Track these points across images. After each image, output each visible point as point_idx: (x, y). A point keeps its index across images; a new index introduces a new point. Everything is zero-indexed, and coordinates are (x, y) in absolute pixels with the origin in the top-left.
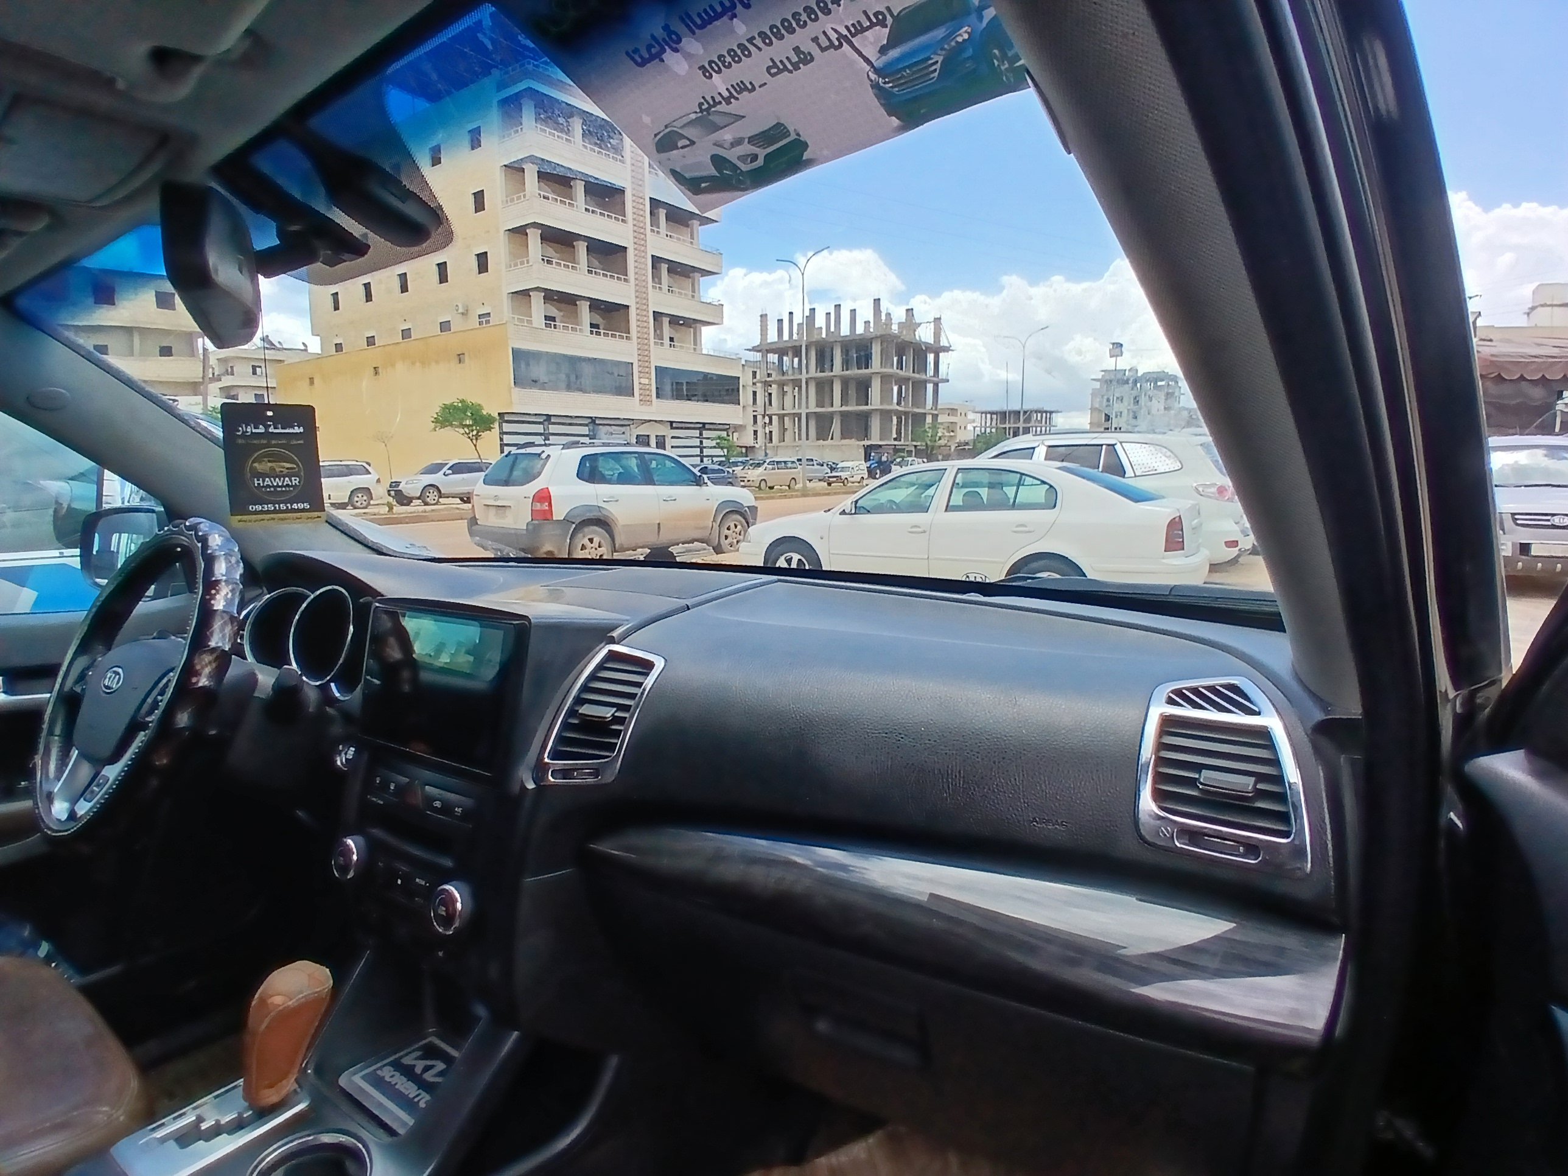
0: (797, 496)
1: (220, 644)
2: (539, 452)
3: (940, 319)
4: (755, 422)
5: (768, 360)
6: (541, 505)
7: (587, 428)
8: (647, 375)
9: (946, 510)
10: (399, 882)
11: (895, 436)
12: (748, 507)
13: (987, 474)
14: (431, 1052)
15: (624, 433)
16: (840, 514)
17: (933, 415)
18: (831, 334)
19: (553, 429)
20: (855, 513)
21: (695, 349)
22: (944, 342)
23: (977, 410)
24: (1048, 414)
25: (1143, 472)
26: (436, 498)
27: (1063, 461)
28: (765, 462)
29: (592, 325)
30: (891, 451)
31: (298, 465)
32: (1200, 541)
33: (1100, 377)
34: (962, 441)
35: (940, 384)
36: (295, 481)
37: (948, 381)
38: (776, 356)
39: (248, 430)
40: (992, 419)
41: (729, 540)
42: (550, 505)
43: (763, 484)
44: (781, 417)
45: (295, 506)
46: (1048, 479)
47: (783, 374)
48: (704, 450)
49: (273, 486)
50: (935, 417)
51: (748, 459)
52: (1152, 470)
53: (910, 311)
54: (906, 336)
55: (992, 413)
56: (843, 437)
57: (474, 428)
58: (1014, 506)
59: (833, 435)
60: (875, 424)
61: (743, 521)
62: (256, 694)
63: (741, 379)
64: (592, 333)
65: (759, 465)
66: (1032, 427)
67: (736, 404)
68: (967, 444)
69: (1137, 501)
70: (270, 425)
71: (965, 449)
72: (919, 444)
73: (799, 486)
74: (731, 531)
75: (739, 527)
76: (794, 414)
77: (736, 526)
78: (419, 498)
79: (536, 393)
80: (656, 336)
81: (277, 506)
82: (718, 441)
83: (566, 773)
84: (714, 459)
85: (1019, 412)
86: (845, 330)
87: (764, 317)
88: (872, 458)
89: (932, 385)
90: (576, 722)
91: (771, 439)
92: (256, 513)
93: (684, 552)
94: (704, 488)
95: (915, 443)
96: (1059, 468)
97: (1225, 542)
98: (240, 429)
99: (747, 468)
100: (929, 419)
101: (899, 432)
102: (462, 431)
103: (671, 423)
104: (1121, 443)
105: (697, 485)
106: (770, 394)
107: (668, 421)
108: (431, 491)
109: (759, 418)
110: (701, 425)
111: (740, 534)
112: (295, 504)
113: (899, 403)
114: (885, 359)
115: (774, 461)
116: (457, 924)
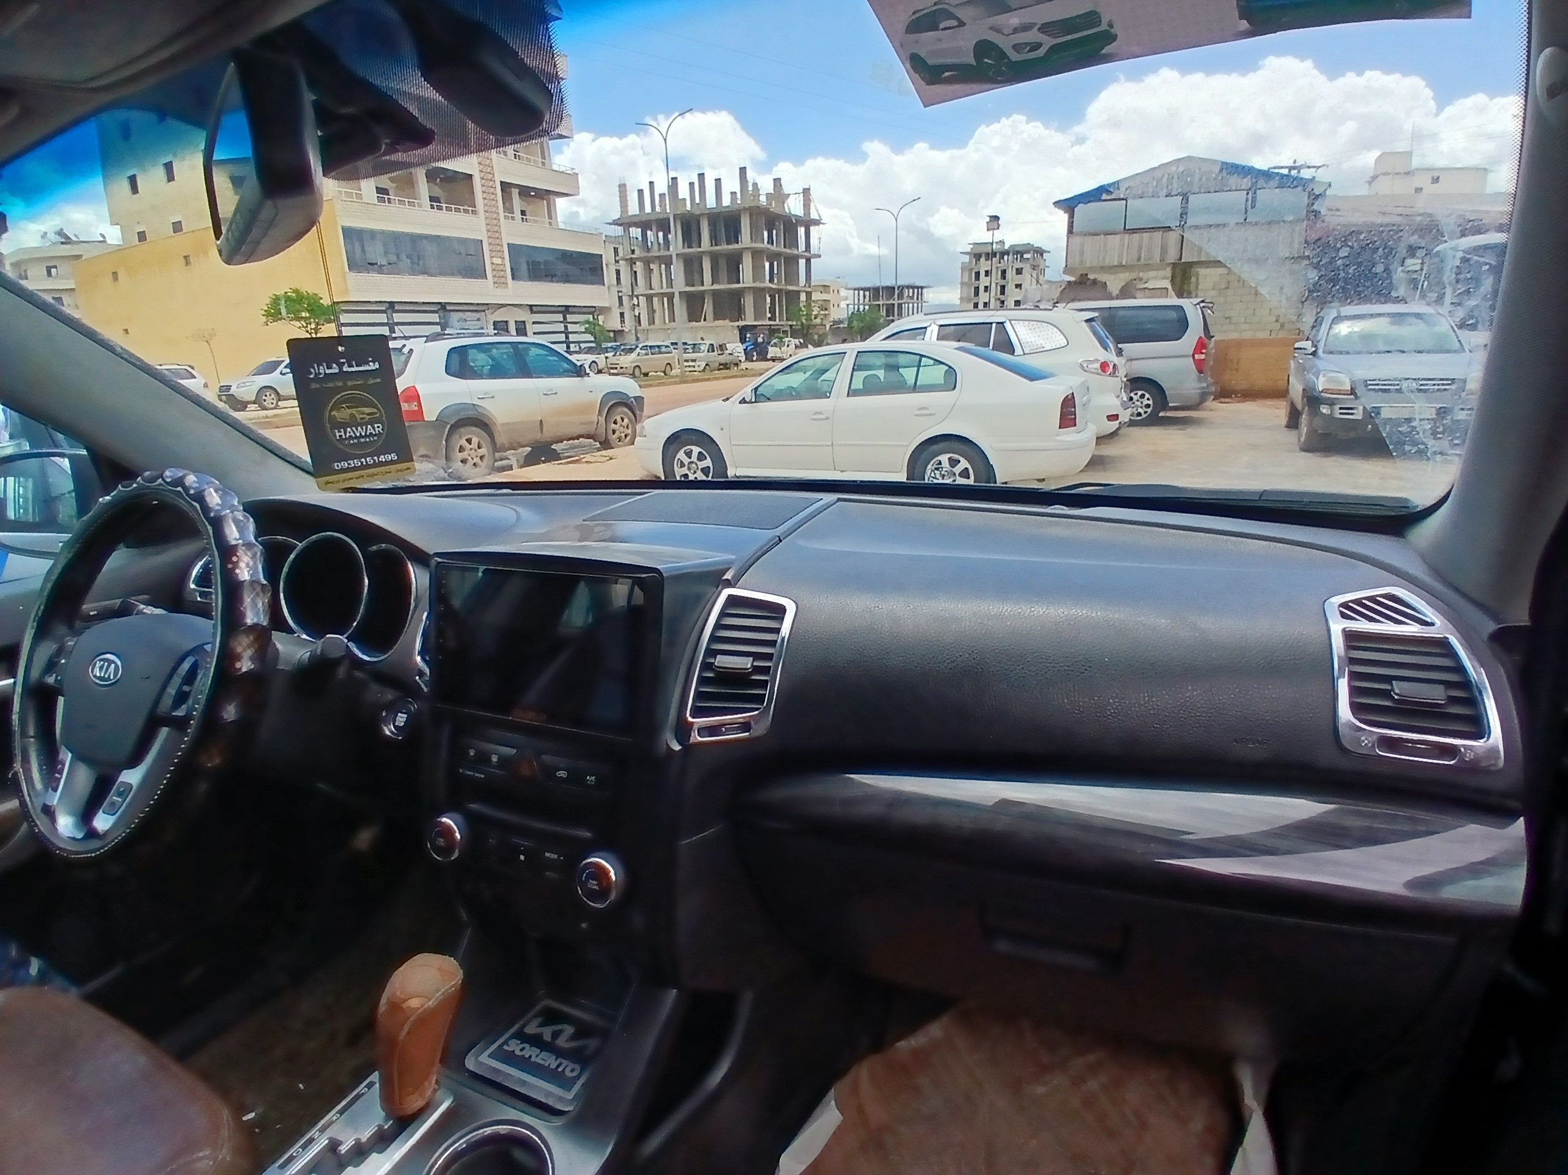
0: (675, 383)
1: (255, 620)
2: (400, 347)
3: (809, 189)
4: (621, 303)
5: (631, 236)
6: (409, 406)
7: (437, 315)
8: (500, 254)
9: (848, 395)
10: (522, 857)
11: (769, 315)
12: (635, 398)
13: (883, 356)
14: (551, 1017)
15: (478, 320)
16: (740, 403)
17: (807, 292)
18: (696, 207)
19: (398, 317)
20: (755, 402)
21: (550, 223)
22: (814, 215)
23: (849, 286)
24: (920, 290)
25: (1031, 350)
26: (275, 402)
27: (959, 341)
28: (637, 347)
29: (432, 199)
30: (767, 332)
31: (378, 409)
32: (1088, 417)
33: (969, 250)
34: (836, 319)
35: (812, 260)
36: (378, 428)
37: (820, 256)
38: (639, 230)
39: (321, 371)
40: (864, 297)
41: (617, 434)
42: (420, 405)
43: (637, 371)
44: (649, 298)
45: (382, 458)
46: (947, 359)
47: (648, 250)
48: (570, 335)
49: (356, 437)
50: (809, 295)
51: (618, 344)
52: (1040, 348)
53: (777, 181)
54: (774, 207)
55: (865, 289)
56: (717, 317)
57: (312, 320)
58: (915, 388)
59: (705, 316)
60: (749, 302)
61: (630, 413)
62: (280, 667)
63: (603, 257)
64: (432, 207)
65: (631, 350)
66: (905, 303)
67: (600, 284)
68: (841, 322)
69: (1032, 380)
70: (344, 363)
71: (839, 327)
72: (794, 323)
73: (676, 371)
74: (618, 425)
75: (626, 420)
76: (662, 293)
77: (623, 420)
78: (254, 403)
79: (374, 277)
80: (506, 209)
81: (363, 460)
82: (587, 326)
83: (712, 730)
84: (581, 345)
85: (894, 288)
86: (711, 202)
87: (622, 188)
88: (747, 339)
89: (804, 260)
90: (711, 675)
91: (639, 322)
92: (343, 471)
93: (567, 449)
94: (586, 378)
95: (790, 323)
96: (958, 349)
97: (1108, 416)
98: (312, 370)
99: (618, 353)
100: (803, 297)
101: (772, 310)
102: (298, 324)
103: (531, 306)
104: (1010, 321)
105: (578, 376)
106: (635, 272)
107: (527, 305)
108: (268, 394)
109: (625, 299)
110: (563, 309)
111: (627, 427)
112: (383, 456)
113: (771, 280)
114: (755, 235)
115: (646, 346)
116: (613, 896)
